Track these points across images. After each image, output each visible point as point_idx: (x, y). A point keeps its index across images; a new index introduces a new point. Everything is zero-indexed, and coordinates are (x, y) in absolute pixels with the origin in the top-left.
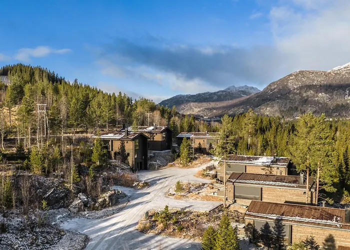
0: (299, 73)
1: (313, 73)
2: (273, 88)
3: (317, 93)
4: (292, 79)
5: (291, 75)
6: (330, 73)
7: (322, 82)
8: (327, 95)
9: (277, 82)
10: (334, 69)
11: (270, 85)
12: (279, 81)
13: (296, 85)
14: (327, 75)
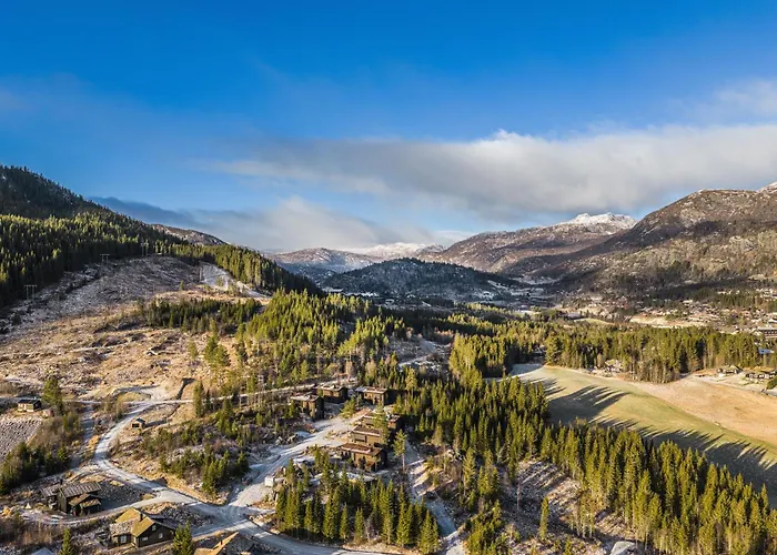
0: (702, 196)
1: (728, 195)
2: (651, 223)
3: (726, 236)
4: (688, 207)
5: (686, 200)
6: (761, 195)
7: (746, 212)
8: (746, 240)
9: (659, 212)
10: (773, 184)
11: (646, 219)
12: (662, 210)
13: (694, 217)
14: (755, 198)
